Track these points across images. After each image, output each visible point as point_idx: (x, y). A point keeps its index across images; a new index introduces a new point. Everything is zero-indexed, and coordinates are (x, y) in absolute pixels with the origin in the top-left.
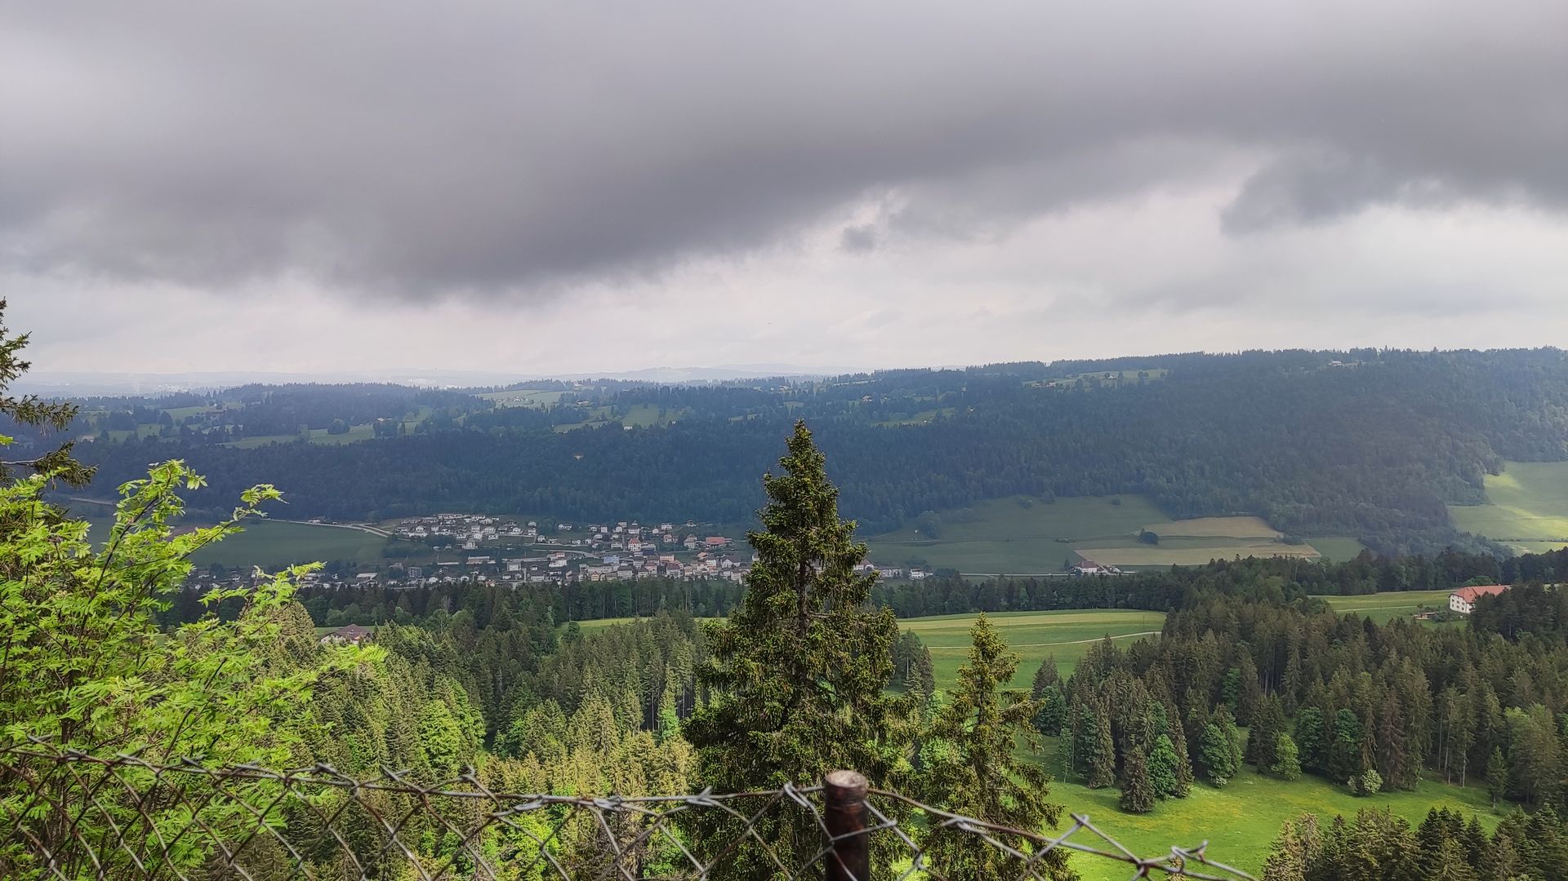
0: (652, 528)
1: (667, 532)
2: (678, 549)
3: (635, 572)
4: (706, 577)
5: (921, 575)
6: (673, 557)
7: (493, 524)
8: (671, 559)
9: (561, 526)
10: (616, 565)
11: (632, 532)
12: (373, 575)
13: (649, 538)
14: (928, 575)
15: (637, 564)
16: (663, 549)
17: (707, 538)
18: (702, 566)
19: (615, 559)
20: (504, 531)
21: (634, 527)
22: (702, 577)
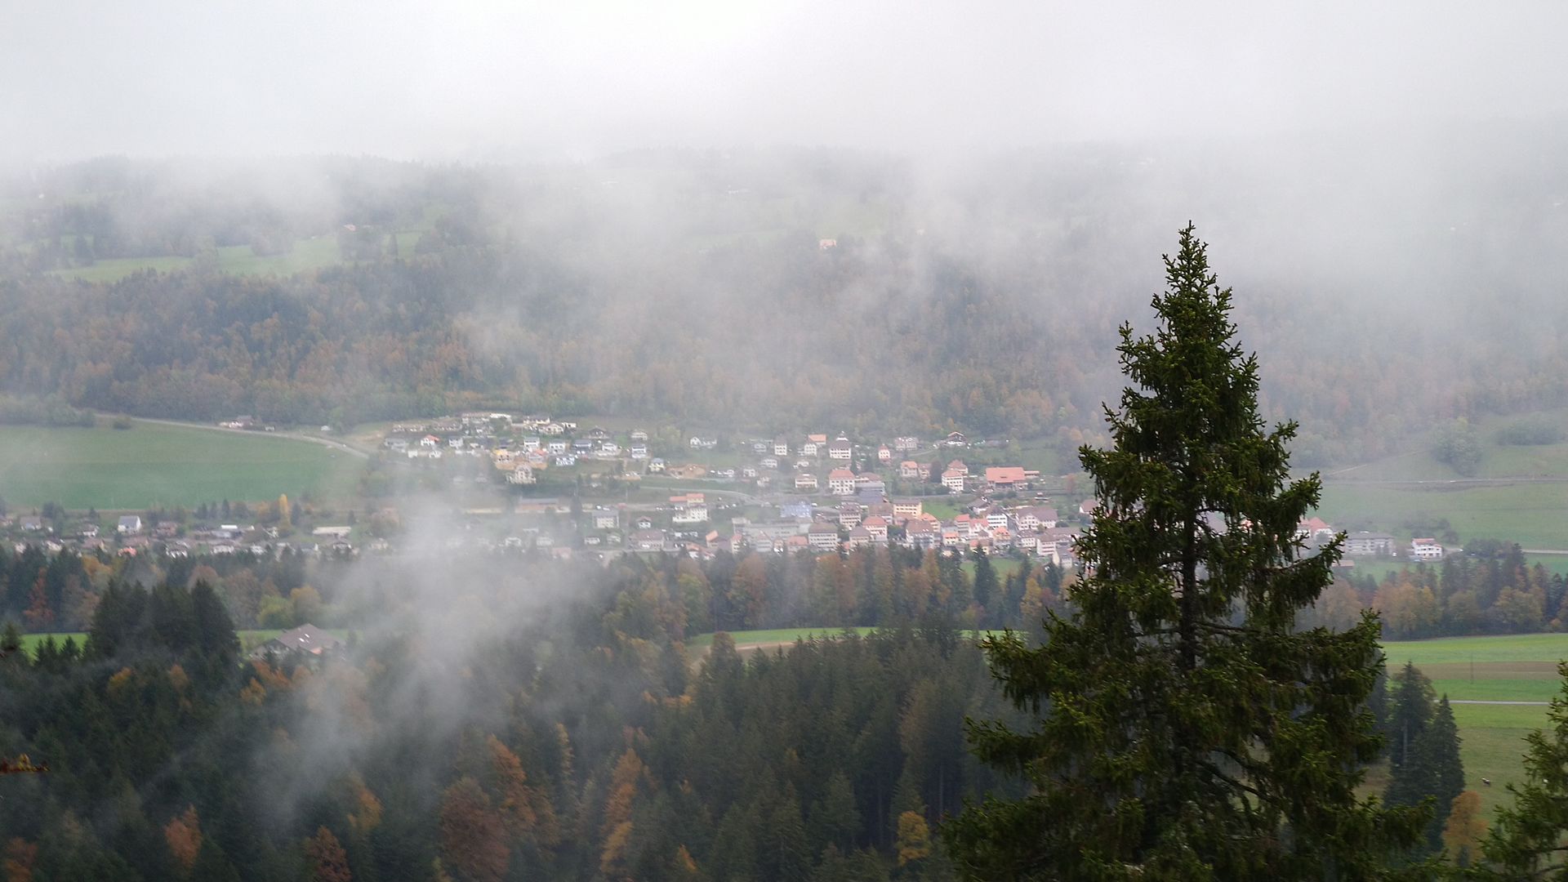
0: (876, 446)
1: (906, 455)
2: (931, 490)
3: (845, 537)
4: (987, 550)
5: (1436, 550)
6: (919, 508)
7: (566, 435)
8: (917, 511)
9: (695, 441)
10: (804, 521)
11: (836, 454)
12: (342, 531)
13: (872, 465)
14: (1451, 550)
15: (848, 523)
16: (898, 491)
17: (989, 470)
18: (978, 528)
19: (804, 511)
20: (585, 449)
21: (842, 446)
22: (979, 548)
